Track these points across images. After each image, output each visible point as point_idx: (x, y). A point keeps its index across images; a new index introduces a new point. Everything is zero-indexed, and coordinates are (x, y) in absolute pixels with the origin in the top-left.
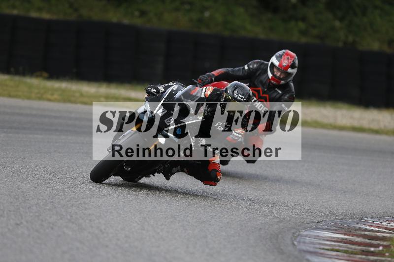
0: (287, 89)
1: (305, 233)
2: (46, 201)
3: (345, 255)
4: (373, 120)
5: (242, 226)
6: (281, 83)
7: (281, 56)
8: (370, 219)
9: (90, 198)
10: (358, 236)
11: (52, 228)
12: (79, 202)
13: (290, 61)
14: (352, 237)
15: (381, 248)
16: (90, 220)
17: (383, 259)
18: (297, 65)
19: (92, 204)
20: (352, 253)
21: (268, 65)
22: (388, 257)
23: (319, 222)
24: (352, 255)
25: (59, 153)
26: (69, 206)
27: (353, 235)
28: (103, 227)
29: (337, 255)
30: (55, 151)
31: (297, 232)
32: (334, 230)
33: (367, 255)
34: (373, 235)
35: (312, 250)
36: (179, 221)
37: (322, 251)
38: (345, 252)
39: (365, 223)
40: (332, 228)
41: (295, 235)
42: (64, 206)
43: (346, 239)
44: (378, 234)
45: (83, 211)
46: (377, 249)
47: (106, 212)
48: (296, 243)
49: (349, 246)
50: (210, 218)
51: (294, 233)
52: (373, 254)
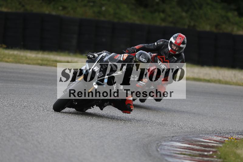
0: (180, 57)
1: (165, 143)
2: (5, 124)
3: (189, 157)
4: (206, 74)
5: (126, 139)
6: (176, 53)
7: (176, 37)
8: (204, 135)
9: (32, 122)
10: (197, 145)
11: (9, 141)
12: (25, 125)
13: (181, 40)
14: (194, 146)
15: (211, 153)
16: (32, 136)
17: (212, 159)
18: (186, 42)
19: (33, 126)
20: (193, 156)
21: (168, 42)
22: (216, 158)
23: (173, 137)
24: (193, 157)
25: (13, 94)
26: (19, 127)
27: (194, 145)
28: (40, 140)
29: (184, 157)
30: (10, 93)
31: (159, 143)
32: (182, 141)
33: (202, 157)
34: (206, 145)
35: (169, 154)
36: (87, 136)
37: (175, 155)
38: (189, 155)
39: (201, 137)
40: (181, 140)
41: (159, 145)
42: (16, 127)
43: (190, 147)
44: (210, 144)
45: (28, 130)
46: (209, 153)
47: (42, 131)
48: (159, 150)
49: (191, 151)
50: (106, 134)
51: (158, 144)
52: (206, 156)
